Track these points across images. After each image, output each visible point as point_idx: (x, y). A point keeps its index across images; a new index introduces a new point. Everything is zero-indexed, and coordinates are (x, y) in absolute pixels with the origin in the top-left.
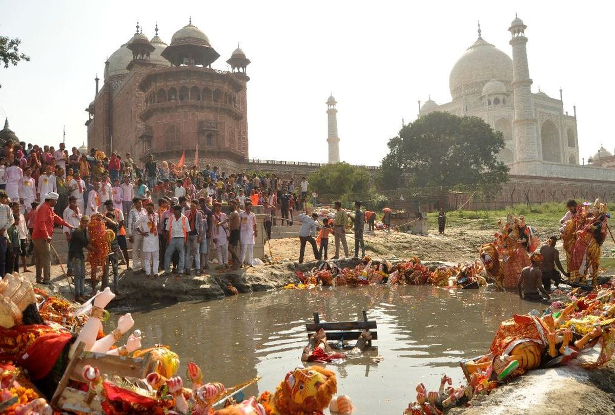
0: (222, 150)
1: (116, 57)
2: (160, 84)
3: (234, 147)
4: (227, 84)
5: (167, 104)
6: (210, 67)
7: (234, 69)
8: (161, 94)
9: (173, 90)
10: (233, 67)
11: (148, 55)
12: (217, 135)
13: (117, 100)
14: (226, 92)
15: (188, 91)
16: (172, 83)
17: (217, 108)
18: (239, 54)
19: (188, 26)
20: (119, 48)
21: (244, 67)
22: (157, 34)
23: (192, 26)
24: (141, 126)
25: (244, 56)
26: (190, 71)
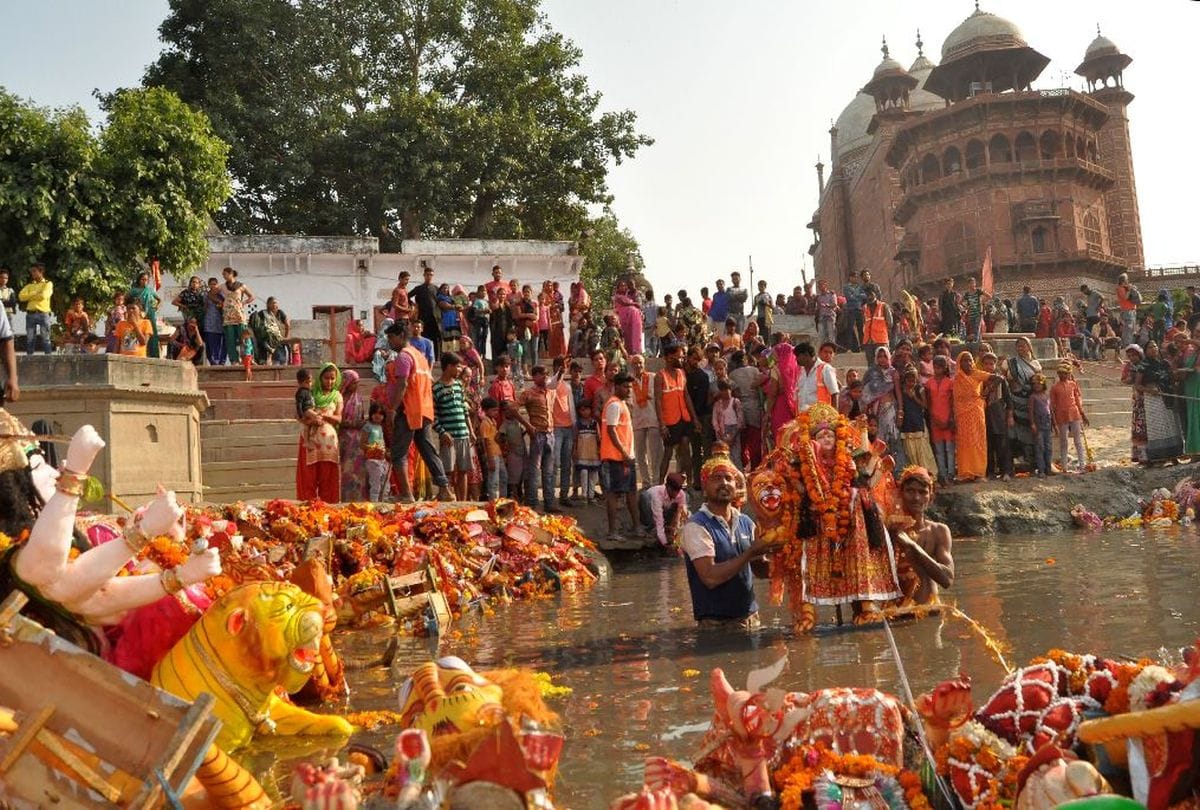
0: (1070, 257)
1: (849, 115)
2: (925, 147)
3: (1100, 249)
4: (1069, 115)
5: (942, 182)
6: (1029, 88)
7: (1094, 83)
8: (930, 165)
9: (952, 153)
10: (1092, 79)
11: (906, 97)
12: (1056, 228)
13: (856, 195)
14: (1068, 133)
15: (983, 148)
16: (947, 140)
17: (1052, 171)
18: (1101, 49)
19: (973, 16)
20: (854, 97)
21: (1117, 74)
22: (920, 53)
23: (982, 14)
24: (899, 234)
25: (1113, 48)
26: (984, 105)
